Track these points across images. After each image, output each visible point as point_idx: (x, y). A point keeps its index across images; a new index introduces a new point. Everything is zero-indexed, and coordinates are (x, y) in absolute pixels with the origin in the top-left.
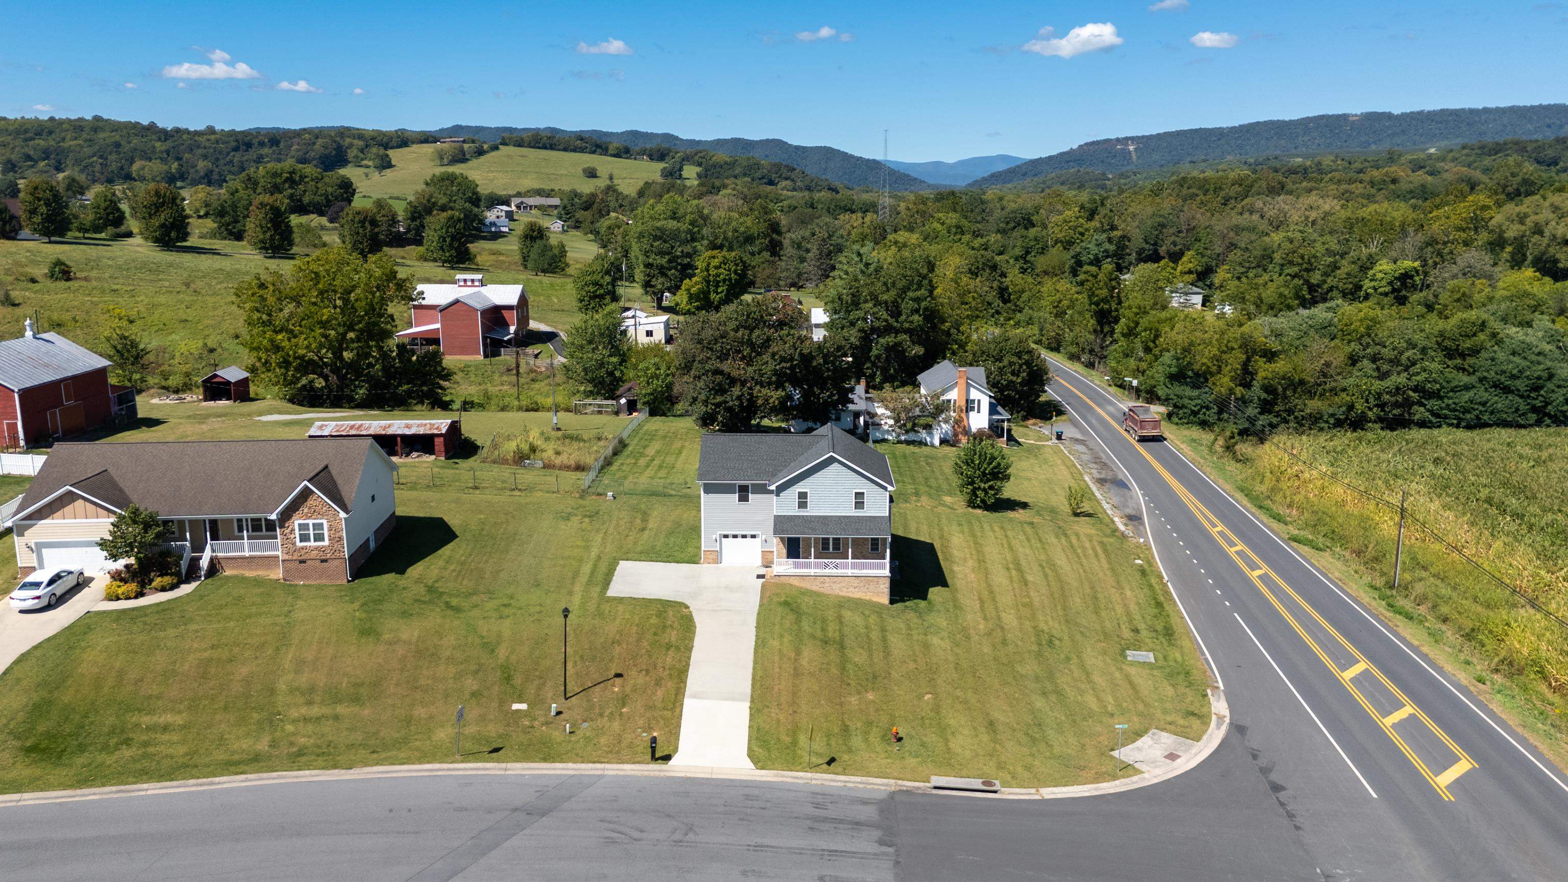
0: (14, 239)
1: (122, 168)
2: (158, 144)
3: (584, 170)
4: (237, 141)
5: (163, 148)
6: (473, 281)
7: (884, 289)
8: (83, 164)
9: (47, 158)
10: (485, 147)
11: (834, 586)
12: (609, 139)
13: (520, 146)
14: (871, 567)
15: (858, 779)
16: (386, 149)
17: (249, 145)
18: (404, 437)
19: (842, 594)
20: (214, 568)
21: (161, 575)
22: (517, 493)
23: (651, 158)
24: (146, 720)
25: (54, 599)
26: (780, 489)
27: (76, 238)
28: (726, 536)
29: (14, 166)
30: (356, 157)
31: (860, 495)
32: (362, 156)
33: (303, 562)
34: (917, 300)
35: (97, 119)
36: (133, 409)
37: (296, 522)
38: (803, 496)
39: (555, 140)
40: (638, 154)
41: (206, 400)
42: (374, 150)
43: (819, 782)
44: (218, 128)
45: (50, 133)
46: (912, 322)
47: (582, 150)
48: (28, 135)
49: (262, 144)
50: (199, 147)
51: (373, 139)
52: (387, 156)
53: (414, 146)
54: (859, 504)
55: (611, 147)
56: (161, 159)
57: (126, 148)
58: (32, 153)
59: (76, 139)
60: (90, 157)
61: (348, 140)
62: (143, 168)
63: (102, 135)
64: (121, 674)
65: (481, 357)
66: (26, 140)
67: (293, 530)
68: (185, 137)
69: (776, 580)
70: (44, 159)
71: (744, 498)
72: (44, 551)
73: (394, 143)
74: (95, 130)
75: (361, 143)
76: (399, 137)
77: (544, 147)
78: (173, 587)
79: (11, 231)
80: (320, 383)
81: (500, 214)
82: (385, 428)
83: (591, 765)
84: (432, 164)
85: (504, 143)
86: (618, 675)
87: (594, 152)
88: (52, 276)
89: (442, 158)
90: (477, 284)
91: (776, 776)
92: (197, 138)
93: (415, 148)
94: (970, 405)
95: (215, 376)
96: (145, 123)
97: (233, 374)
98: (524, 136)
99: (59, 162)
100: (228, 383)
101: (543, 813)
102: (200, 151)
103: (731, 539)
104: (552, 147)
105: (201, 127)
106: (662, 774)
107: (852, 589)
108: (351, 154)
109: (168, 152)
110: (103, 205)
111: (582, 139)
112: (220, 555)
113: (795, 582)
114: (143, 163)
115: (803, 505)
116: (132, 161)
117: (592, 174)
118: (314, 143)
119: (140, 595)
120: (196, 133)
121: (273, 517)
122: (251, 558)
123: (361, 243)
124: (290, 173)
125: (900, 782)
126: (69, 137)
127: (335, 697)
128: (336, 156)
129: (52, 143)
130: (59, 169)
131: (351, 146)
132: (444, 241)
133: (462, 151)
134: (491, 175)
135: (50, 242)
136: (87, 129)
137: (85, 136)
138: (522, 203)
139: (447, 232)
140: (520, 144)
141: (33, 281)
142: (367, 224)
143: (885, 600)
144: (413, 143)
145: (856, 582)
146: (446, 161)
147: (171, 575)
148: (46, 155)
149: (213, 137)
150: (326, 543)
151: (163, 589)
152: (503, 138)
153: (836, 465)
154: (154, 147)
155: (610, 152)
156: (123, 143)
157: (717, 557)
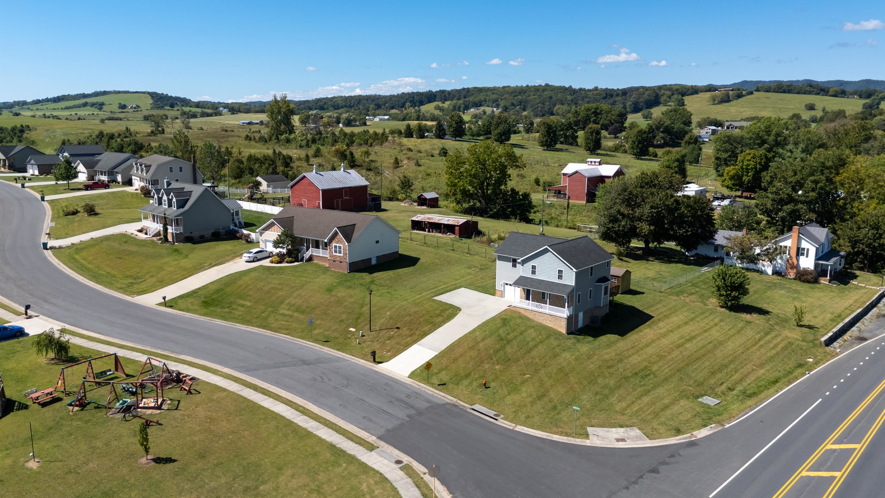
0: (443, 139)
1: (550, 109)
2: (568, 97)
3: (806, 106)
4: (607, 94)
5: (571, 98)
6: (595, 162)
7: (793, 174)
8: (534, 107)
9: (520, 105)
10: (744, 93)
11: (540, 318)
12: (830, 86)
13: (768, 91)
14: (558, 311)
15: (442, 394)
16: (683, 96)
17: (612, 96)
18: (445, 225)
19: (544, 323)
20: (310, 259)
21: (289, 257)
22: (468, 255)
23: (861, 97)
24: (242, 302)
25: (255, 259)
26: (524, 262)
27: (469, 139)
28: (507, 284)
29: (507, 108)
30: (666, 100)
31: (560, 272)
32: (668, 99)
33: (334, 261)
34: (816, 182)
35: (547, 85)
36: (380, 204)
37: (334, 244)
38: (534, 267)
39: (792, 87)
40: (851, 94)
41: (418, 205)
42: (675, 96)
43: (424, 389)
44: (600, 87)
45: (525, 92)
46: (808, 197)
47: (810, 93)
48: (516, 94)
49: (618, 95)
50: (587, 97)
51: (677, 90)
52: (683, 99)
53: (701, 93)
54: (560, 277)
55: (831, 90)
56: (568, 104)
57: (554, 98)
58: (515, 102)
59: (535, 95)
60: (538, 104)
61: (663, 91)
62: (559, 109)
63: (546, 93)
64: (249, 285)
65: (585, 202)
66: (514, 96)
67: (332, 248)
68: (583, 92)
69: (514, 309)
70: (519, 105)
71: (514, 266)
72: (267, 243)
73: (689, 92)
74: (544, 91)
75: (669, 93)
76: (693, 88)
77: (784, 92)
78: (294, 262)
79: (442, 135)
80: (478, 204)
81: (708, 131)
82: (439, 220)
83: (351, 356)
84: (708, 103)
85: (758, 90)
86: (398, 328)
87: (818, 94)
88: (440, 154)
89: (714, 100)
90: (597, 164)
91: (412, 382)
92: (588, 93)
93: (701, 95)
94: (800, 252)
95: (422, 195)
96: (567, 86)
97: (429, 195)
98: (772, 85)
99: (525, 107)
100: (426, 198)
101: (307, 364)
102: (587, 100)
103: (509, 286)
104: (789, 92)
105: (591, 87)
106: (372, 368)
107: (548, 321)
108: (662, 99)
109: (572, 101)
110: (487, 124)
111: (811, 86)
112: (314, 254)
113: (522, 312)
114: (560, 106)
115: (534, 272)
116: (555, 105)
117: (811, 107)
118: (644, 94)
119: (280, 262)
120: (589, 90)
121: (326, 241)
122: (322, 257)
123: (590, 144)
124: (596, 109)
125: (459, 401)
126: (531, 95)
127: (297, 310)
128: (654, 100)
129: (524, 97)
130: (524, 110)
131: (664, 94)
132: (635, 144)
133: (728, 96)
134: (742, 109)
135: (455, 140)
136: (540, 90)
137: (539, 93)
138: (731, 125)
139: (637, 139)
140: (768, 90)
141: (432, 156)
142: (594, 134)
143: (564, 331)
144: (701, 92)
145: (550, 318)
146: (716, 102)
147: (292, 258)
148: (520, 103)
149: (595, 92)
150: (342, 255)
151: (287, 262)
152: (758, 87)
153: (549, 253)
154: (566, 98)
155: (830, 93)
156: (553, 97)
157: (502, 295)
